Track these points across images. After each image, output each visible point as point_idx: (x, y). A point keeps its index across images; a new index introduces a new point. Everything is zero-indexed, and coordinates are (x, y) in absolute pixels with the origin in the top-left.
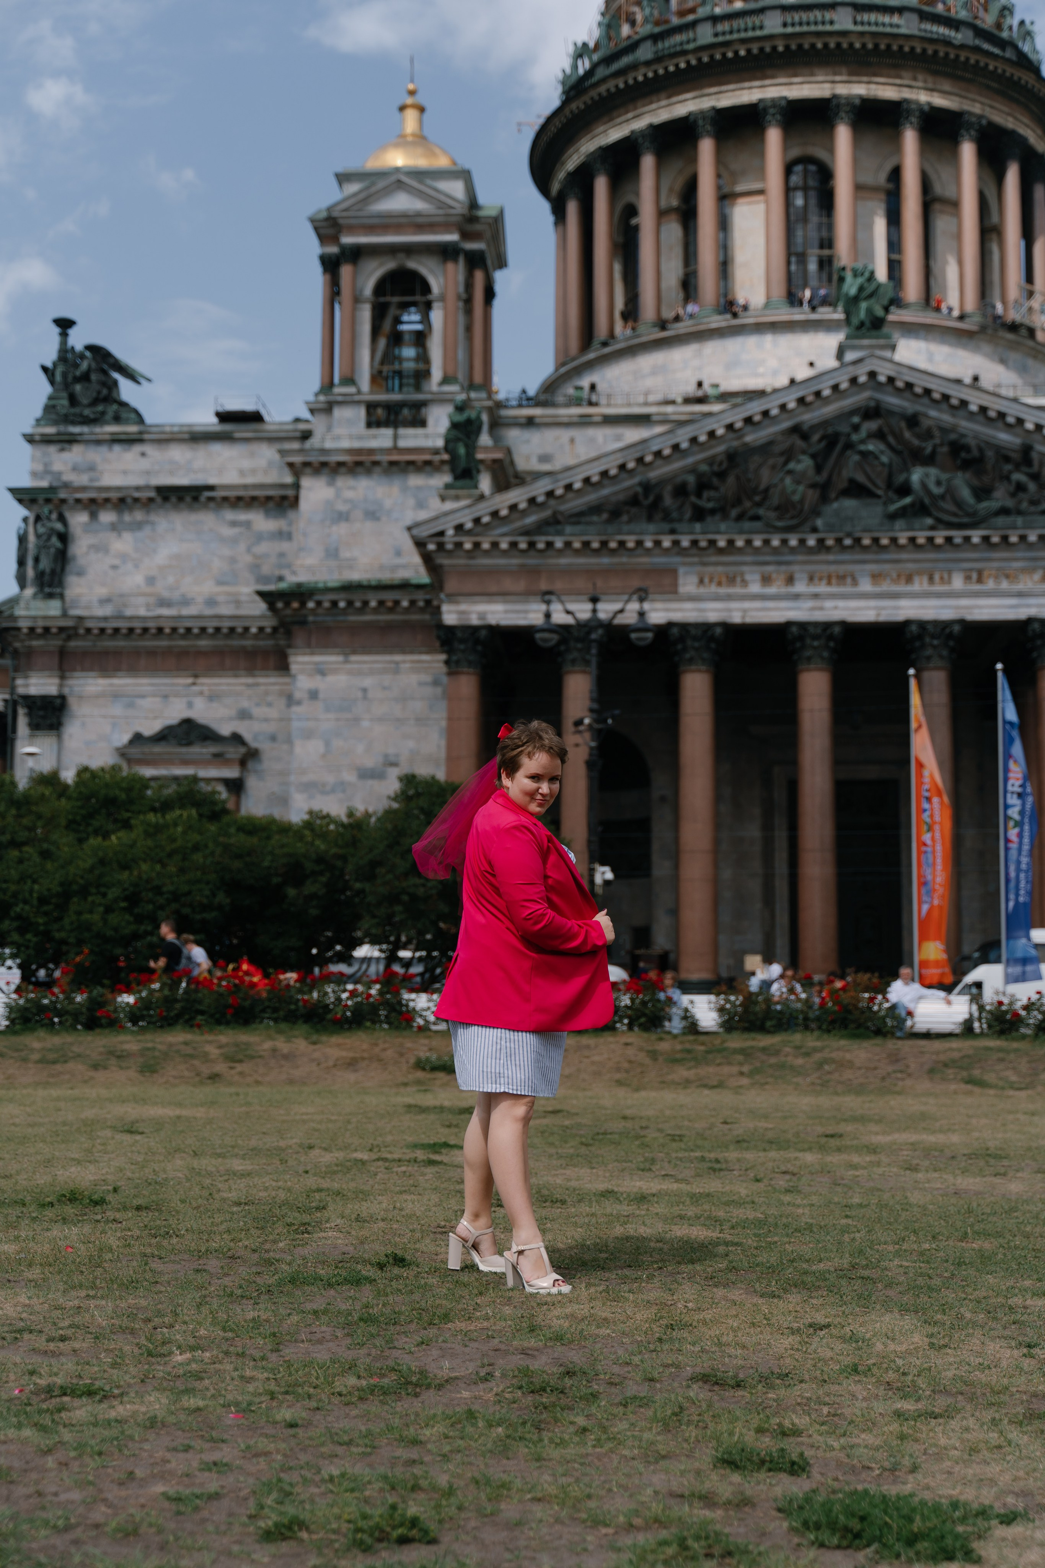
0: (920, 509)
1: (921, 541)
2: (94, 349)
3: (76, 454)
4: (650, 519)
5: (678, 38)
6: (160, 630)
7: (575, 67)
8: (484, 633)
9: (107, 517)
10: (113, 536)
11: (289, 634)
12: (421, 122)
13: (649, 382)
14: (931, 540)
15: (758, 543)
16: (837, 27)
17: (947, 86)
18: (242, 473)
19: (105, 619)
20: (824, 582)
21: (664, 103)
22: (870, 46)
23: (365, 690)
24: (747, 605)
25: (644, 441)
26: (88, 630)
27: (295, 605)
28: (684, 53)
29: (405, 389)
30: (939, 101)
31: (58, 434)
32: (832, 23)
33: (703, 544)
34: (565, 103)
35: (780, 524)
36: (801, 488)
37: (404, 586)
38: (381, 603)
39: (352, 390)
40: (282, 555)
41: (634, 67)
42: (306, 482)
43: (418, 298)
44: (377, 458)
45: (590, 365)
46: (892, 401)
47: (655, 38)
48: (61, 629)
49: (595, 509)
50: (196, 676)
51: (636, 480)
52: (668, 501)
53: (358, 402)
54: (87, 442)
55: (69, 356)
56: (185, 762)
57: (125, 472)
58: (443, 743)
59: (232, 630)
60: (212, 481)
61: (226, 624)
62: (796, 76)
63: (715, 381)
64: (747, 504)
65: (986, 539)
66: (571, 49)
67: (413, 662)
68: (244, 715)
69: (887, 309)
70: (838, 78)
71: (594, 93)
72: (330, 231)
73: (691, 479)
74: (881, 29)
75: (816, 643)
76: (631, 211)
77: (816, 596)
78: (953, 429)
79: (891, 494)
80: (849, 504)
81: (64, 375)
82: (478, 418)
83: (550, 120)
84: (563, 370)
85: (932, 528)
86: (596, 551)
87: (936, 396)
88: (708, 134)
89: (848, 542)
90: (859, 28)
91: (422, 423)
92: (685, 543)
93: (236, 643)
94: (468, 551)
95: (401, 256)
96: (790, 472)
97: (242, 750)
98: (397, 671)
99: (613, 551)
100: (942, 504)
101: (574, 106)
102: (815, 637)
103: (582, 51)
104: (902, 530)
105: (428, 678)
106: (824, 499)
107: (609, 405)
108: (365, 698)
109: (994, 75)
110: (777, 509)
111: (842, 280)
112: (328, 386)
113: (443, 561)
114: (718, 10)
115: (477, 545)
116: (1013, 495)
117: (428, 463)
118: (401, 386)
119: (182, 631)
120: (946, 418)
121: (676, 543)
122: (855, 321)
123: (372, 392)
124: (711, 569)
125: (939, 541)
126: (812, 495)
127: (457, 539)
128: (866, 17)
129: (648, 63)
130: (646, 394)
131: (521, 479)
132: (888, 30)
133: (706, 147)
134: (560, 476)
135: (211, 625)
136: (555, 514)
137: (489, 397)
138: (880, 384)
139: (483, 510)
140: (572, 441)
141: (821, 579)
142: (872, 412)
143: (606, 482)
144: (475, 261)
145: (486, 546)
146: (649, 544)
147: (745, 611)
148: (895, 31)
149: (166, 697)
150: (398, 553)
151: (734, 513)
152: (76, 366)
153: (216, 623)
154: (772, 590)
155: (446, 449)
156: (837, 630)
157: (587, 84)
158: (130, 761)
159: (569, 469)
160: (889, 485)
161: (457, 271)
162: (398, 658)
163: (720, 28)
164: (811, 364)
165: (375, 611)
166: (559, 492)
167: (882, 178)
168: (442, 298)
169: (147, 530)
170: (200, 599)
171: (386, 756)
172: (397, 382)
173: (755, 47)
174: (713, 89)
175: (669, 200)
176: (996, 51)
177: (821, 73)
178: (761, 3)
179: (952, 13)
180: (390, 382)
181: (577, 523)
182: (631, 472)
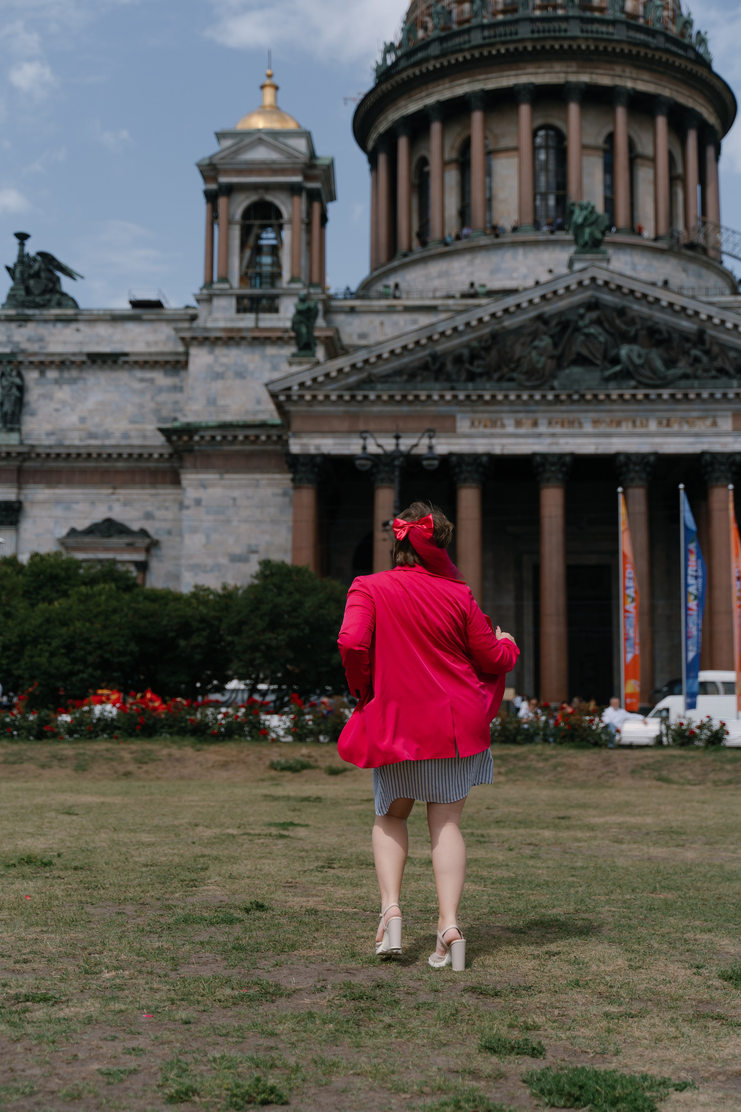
0: (626, 375)
1: (627, 397)
2: (43, 255)
3: (30, 329)
4: (437, 379)
5: (457, 40)
6: (89, 455)
7: (385, 59)
8: (319, 459)
9: (52, 374)
10: (55, 388)
11: (181, 458)
12: (276, 97)
13: (437, 283)
14: (634, 396)
15: (512, 397)
16: (569, 34)
17: (646, 76)
18: (148, 344)
19: (50, 447)
20: (559, 426)
21: (447, 85)
22: (592, 47)
23: (234, 499)
24: (505, 441)
25: (432, 325)
26: (38, 455)
27: (185, 438)
28: (462, 51)
29: (264, 286)
30: (641, 87)
31: (18, 315)
32: (566, 31)
33: (474, 398)
34: (378, 85)
35: (528, 384)
36: (543, 359)
37: (263, 425)
38: (246, 437)
39: (226, 286)
40: (176, 402)
41: (426, 60)
42: (194, 351)
43: (273, 221)
44: (244, 334)
45: (394, 270)
46: (607, 298)
47: (441, 40)
48: (19, 454)
49: (398, 372)
50: (115, 488)
51: (427, 352)
52: (449, 367)
53: (231, 295)
54: (38, 321)
55: (26, 259)
56: (107, 549)
57: (65, 343)
58: (290, 537)
59: (140, 455)
60: (127, 349)
61: (136, 451)
62: (540, 68)
63: (483, 282)
64: (505, 370)
65: (673, 396)
66: (382, 47)
67: (268, 479)
68: (148, 516)
69: (603, 233)
70: (570, 70)
71: (398, 78)
72: (212, 173)
73: (466, 352)
74: (600, 36)
75: (553, 468)
76: (424, 162)
77: (553, 435)
78: (650, 318)
79: (606, 364)
80: (577, 370)
81: (22, 273)
82: (316, 308)
83: (367, 96)
84: (376, 273)
85: (635, 388)
86: (399, 403)
87: (638, 295)
88: (478, 108)
89: (576, 397)
90: (585, 35)
91: (275, 310)
92: (461, 396)
93: (143, 464)
94: (308, 402)
95: (261, 191)
96: (535, 348)
97: (147, 541)
98: (257, 486)
99: (411, 403)
100: (642, 371)
101: (384, 87)
102: (553, 464)
103: (390, 48)
104: (613, 389)
105: (279, 491)
106: (559, 366)
107: (408, 298)
108: (235, 505)
109: (679, 69)
110: (526, 373)
111: (572, 212)
112: (209, 283)
113: (290, 408)
114: (485, 21)
115: (314, 397)
116: (692, 365)
117: (280, 339)
118: (261, 284)
119: (105, 456)
120: (645, 310)
121: (455, 397)
122: (581, 241)
123: (240, 288)
124: (479, 416)
125: (640, 397)
126: (551, 364)
127: (301, 392)
128: (589, 27)
129: (436, 58)
130: (435, 291)
131: (344, 351)
132: (605, 36)
133: (477, 117)
134: (373, 349)
135: (125, 452)
136: (370, 375)
137: (324, 292)
138: (599, 286)
139: (319, 372)
140: (382, 324)
141: (557, 423)
142: (593, 305)
143: (406, 353)
144: (313, 196)
145: (321, 398)
146: (436, 397)
147: (503, 445)
148: (610, 37)
149: (93, 503)
150: (259, 402)
151: (496, 376)
152: (30, 267)
153: (129, 451)
154: (522, 431)
155: (293, 328)
156: (568, 459)
157: (393, 71)
158: (68, 548)
159: (379, 344)
160: (605, 357)
161: (301, 203)
162: (258, 476)
163: (486, 33)
164: (550, 271)
165: (242, 443)
166: (373, 360)
167: (600, 141)
168: (291, 222)
169: (80, 384)
170: (118, 434)
171: (249, 546)
172: (258, 281)
173: (512, 47)
174: (482, 77)
175: (451, 154)
176: (681, 52)
177: (558, 67)
178: (516, 16)
179: (650, 25)
180: (253, 281)
181: (385, 382)
182: (424, 347)
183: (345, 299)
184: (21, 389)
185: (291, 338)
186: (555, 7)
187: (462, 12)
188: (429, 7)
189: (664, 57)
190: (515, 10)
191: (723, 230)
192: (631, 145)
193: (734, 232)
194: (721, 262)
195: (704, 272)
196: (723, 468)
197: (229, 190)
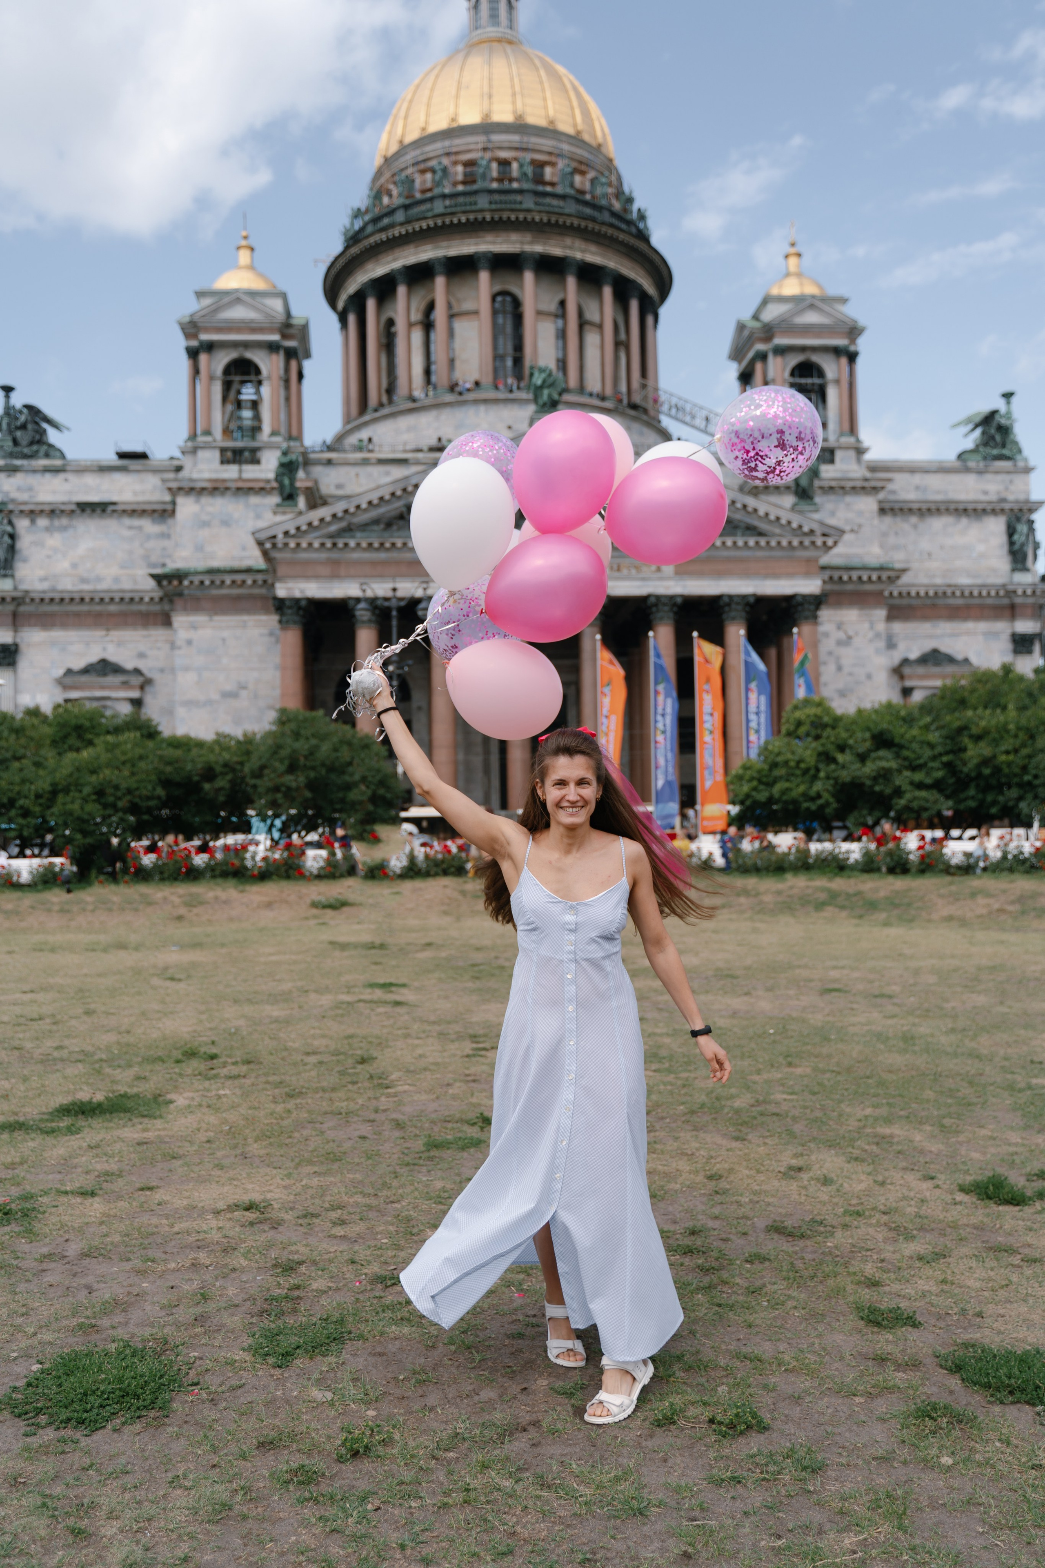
2: (28, 407)
3: (19, 479)
5: (421, 208)
6: (82, 600)
7: (352, 224)
8: (303, 603)
9: (42, 522)
10: (47, 535)
11: (171, 601)
12: (252, 257)
13: (406, 437)
16: (524, 206)
17: (593, 248)
18: (135, 493)
19: (44, 592)
21: (412, 251)
22: (545, 219)
23: (224, 640)
25: (407, 478)
26: (32, 600)
27: (175, 583)
28: (425, 218)
29: (245, 439)
30: (590, 258)
31: (6, 465)
32: (521, 203)
34: (347, 248)
37: (248, 571)
38: (233, 582)
39: (208, 439)
40: (164, 549)
41: (392, 226)
42: (181, 500)
43: (253, 377)
44: (229, 485)
45: (366, 424)
47: (406, 207)
48: (14, 599)
49: (376, 521)
50: (108, 630)
53: (214, 448)
54: (27, 471)
55: (12, 412)
56: (103, 688)
57: (54, 492)
58: (278, 674)
59: (132, 599)
60: (114, 498)
61: (127, 596)
62: (497, 237)
66: (350, 212)
67: (255, 620)
68: (142, 655)
69: (560, 394)
70: (525, 240)
71: (366, 243)
72: (193, 331)
74: (551, 209)
76: (391, 323)
81: (9, 425)
82: (296, 460)
83: (337, 258)
84: (349, 427)
86: (377, 550)
88: (441, 273)
90: (538, 208)
91: (257, 462)
93: (135, 607)
94: (293, 549)
95: (241, 349)
97: (141, 680)
98: (245, 627)
99: (388, 550)
101: (352, 251)
103: (357, 214)
105: (265, 631)
107: (380, 452)
108: (224, 644)
109: (622, 243)
111: (532, 375)
112: (193, 436)
113: (275, 554)
114: (447, 191)
115: (298, 545)
117: (262, 489)
118: (242, 436)
119: (97, 600)
122: (541, 402)
123: (223, 440)
127: (286, 540)
128: (542, 200)
129: (402, 224)
130: (405, 444)
131: (324, 501)
132: (556, 210)
133: (440, 281)
134: (352, 499)
135: (117, 596)
136: (349, 524)
137: (302, 445)
139: (302, 522)
140: (357, 475)
143: (381, 504)
144: (290, 354)
145: (304, 545)
148: (561, 210)
149: (87, 644)
150: (244, 548)
152: (17, 419)
153: (120, 595)
155: (276, 480)
157: (361, 236)
158: (66, 688)
159: (357, 494)
161: (278, 360)
162: (245, 618)
163: (448, 202)
164: (510, 427)
165: (230, 587)
167: (553, 307)
168: (269, 378)
169: (71, 531)
170: (109, 579)
171: (239, 683)
172: (239, 434)
173: (472, 217)
174: (445, 244)
175: (416, 316)
176: (623, 226)
177: (514, 237)
178: (475, 187)
179: (596, 202)
180: (235, 435)
181: (364, 531)
182: (399, 498)
183: (322, 451)
184: (12, 536)
185: (273, 489)
186: (511, 180)
187: (424, 182)
188: (393, 175)
189: (610, 231)
190: (474, 182)
191: (661, 393)
192: (580, 314)
193: (671, 395)
194: (659, 422)
195: (645, 430)
196: (666, 608)
197: (210, 347)
